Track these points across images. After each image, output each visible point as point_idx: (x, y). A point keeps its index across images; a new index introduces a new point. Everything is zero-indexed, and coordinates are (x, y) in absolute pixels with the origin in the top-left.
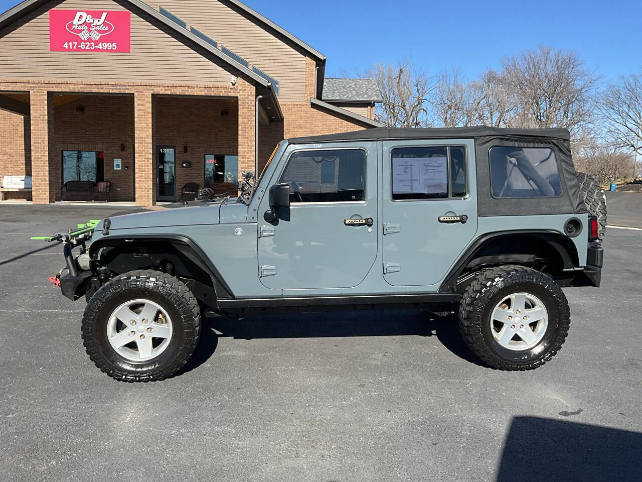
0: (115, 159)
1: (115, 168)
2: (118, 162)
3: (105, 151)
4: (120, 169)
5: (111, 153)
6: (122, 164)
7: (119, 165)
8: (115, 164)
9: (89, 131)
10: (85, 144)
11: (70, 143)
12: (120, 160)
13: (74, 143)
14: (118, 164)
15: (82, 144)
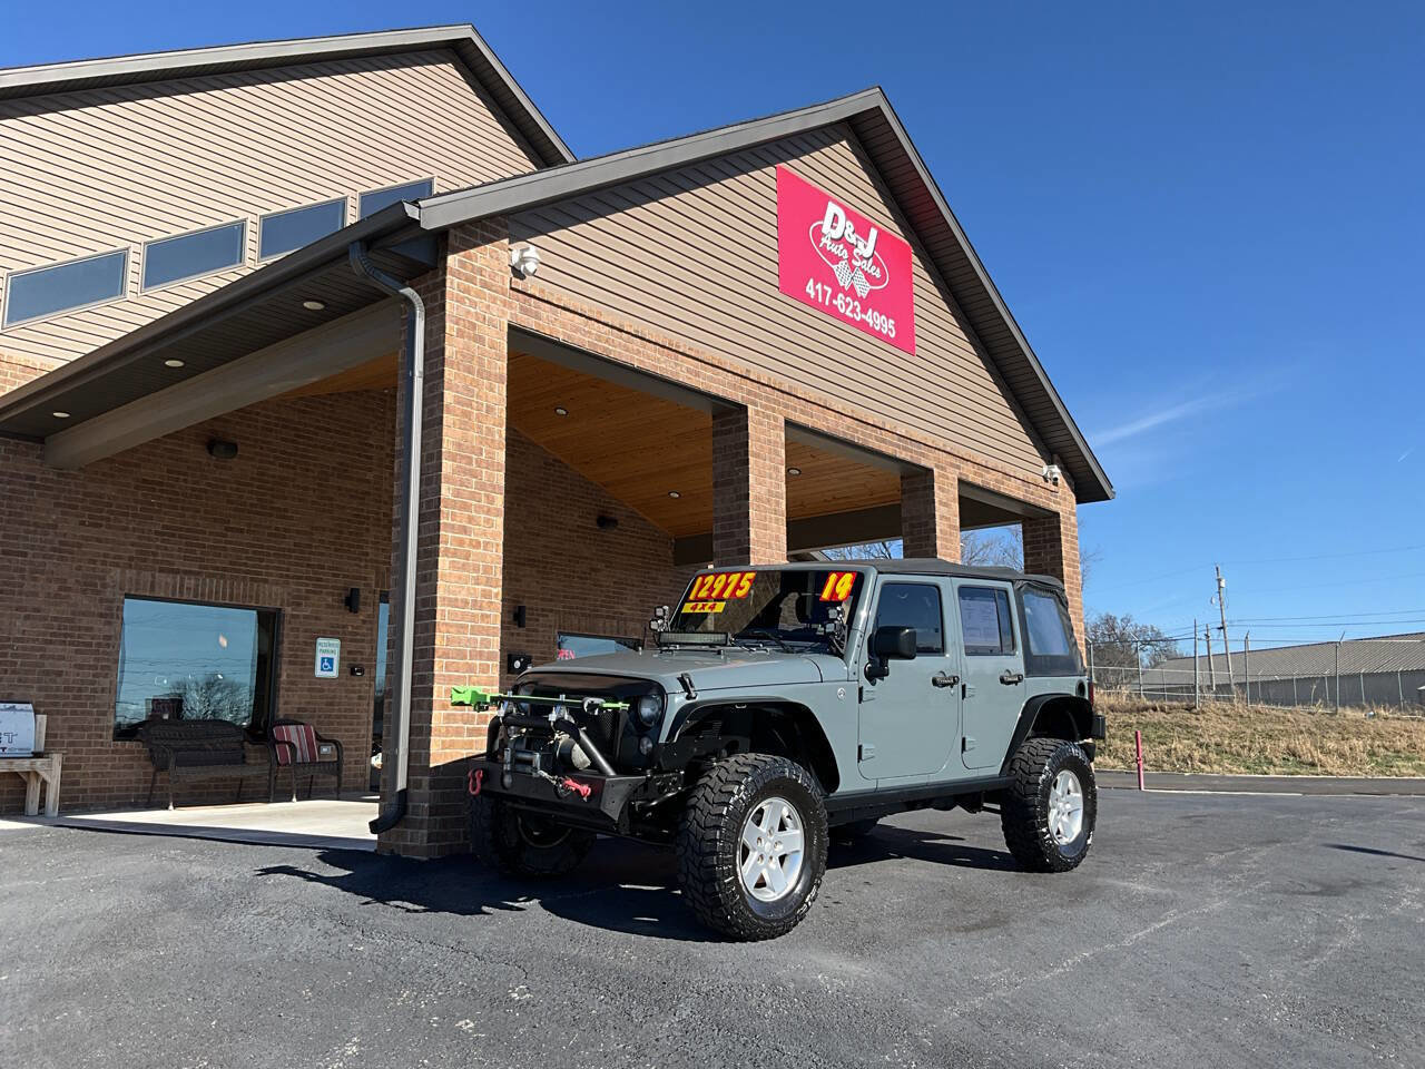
0: (320, 640)
1: (319, 673)
2: (328, 649)
3: (288, 610)
4: (334, 674)
5: (306, 617)
6: (341, 659)
7: (330, 661)
8: (319, 656)
9: (241, 531)
10: (223, 577)
11: (161, 570)
12: (337, 642)
13: (177, 572)
14: (330, 656)
15: (211, 576)
